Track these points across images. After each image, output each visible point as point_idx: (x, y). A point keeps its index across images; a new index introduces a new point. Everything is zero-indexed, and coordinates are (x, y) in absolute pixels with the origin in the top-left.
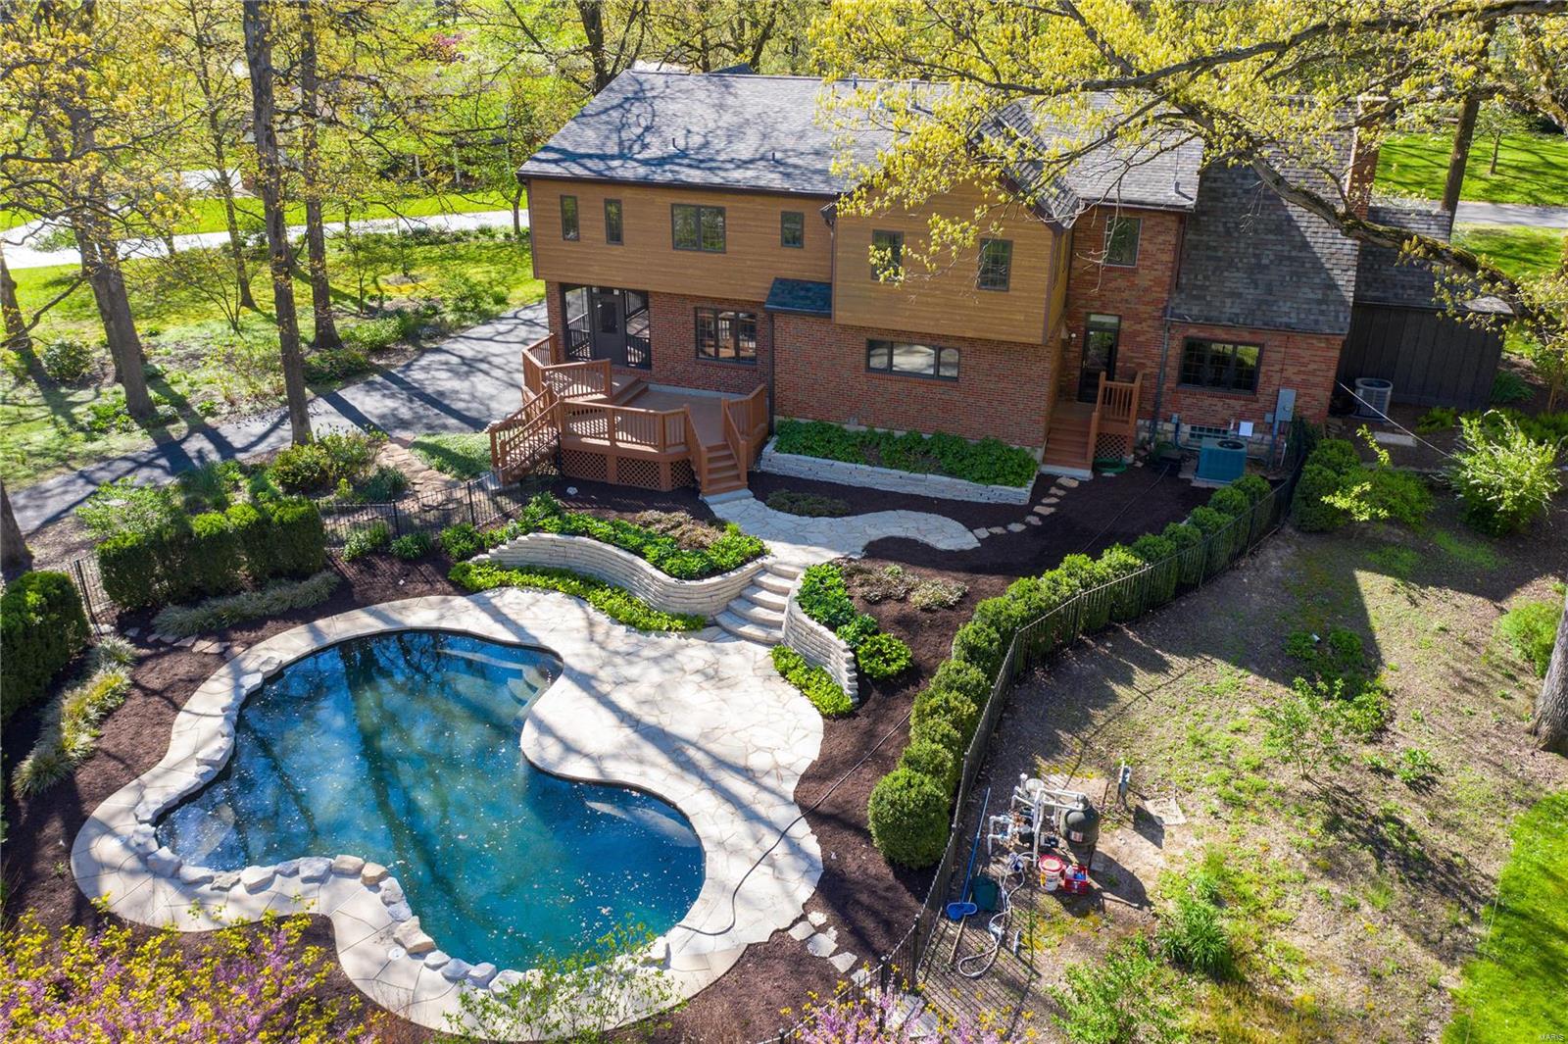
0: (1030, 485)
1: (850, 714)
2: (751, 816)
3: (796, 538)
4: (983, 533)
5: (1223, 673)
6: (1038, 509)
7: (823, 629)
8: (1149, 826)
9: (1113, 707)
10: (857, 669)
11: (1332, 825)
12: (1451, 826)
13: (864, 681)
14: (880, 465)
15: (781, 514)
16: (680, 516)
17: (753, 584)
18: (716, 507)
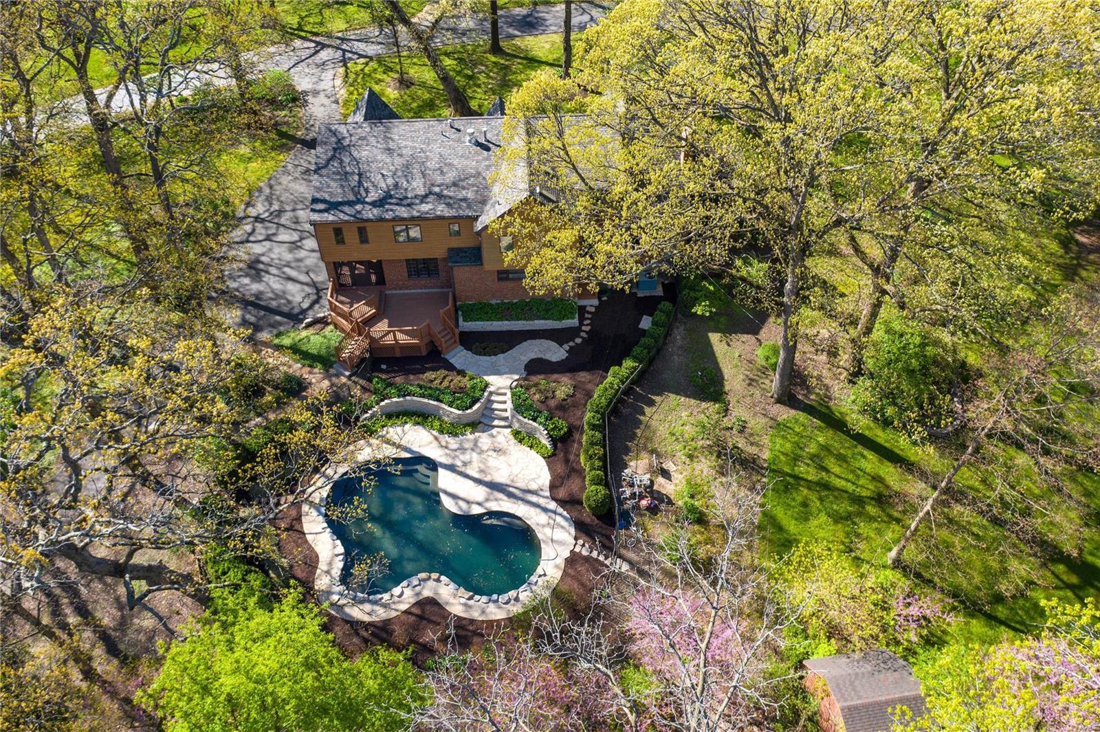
0: (577, 316)
1: (554, 455)
2: (545, 510)
3: (498, 373)
4: (566, 347)
5: (673, 399)
6: (584, 328)
7: (531, 422)
8: (666, 474)
9: (642, 427)
10: (551, 436)
11: (719, 456)
13: (554, 441)
14: (513, 319)
15: (481, 357)
16: (443, 372)
17: (489, 401)
18: (452, 361)
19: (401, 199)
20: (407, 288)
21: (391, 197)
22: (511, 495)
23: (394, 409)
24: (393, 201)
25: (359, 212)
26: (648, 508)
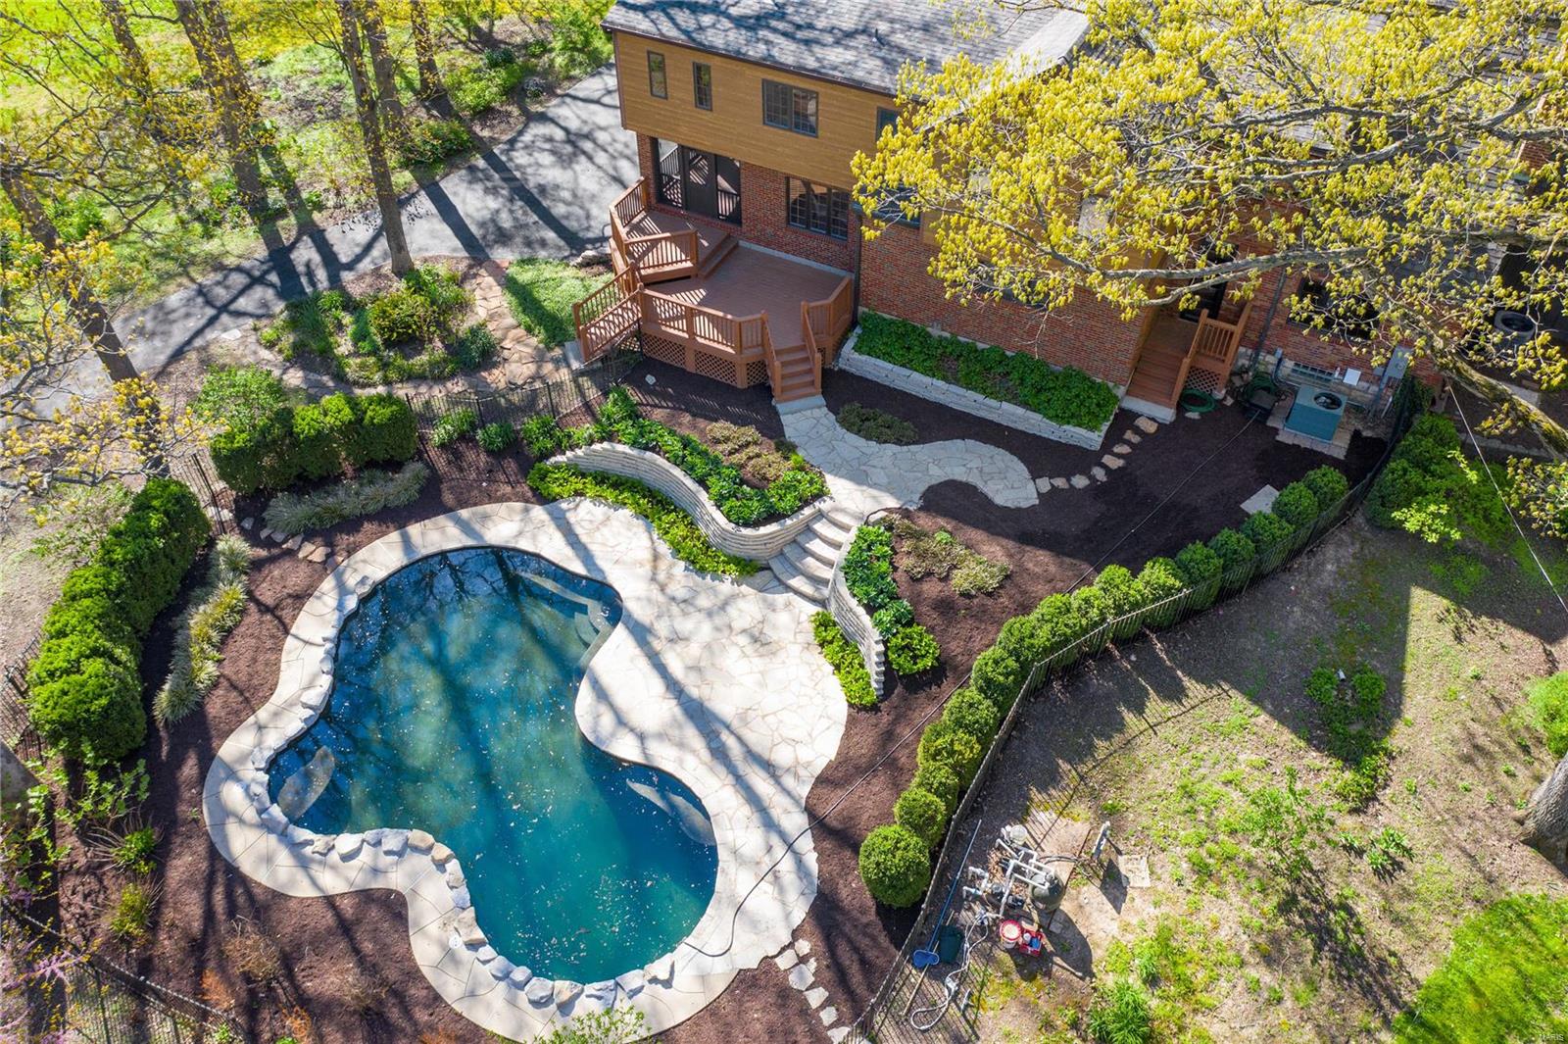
0: (1105, 427)
1: (874, 708)
2: (769, 824)
3: (859, 476)
4: (1044, 484)
5: (1235, 707)
6: (1107, 459)
7: (861, 611)
8: (1113, 884)
9: (1117, 738)
10: (887, 663)
11: (1286, 907)
12: (1397, 921)
13: (891, 677)
14: (956, 382)
15: (848, 435)
16: (750, 432)
17: (808, 530)
18: (786, 420)
19: (799, 27)
20: (780, 247)
21: (782, 17)
22: (719, 753)
23: (615, 467)
24: (781, 25)
25: (701, 28)
26: (1017, 951)
